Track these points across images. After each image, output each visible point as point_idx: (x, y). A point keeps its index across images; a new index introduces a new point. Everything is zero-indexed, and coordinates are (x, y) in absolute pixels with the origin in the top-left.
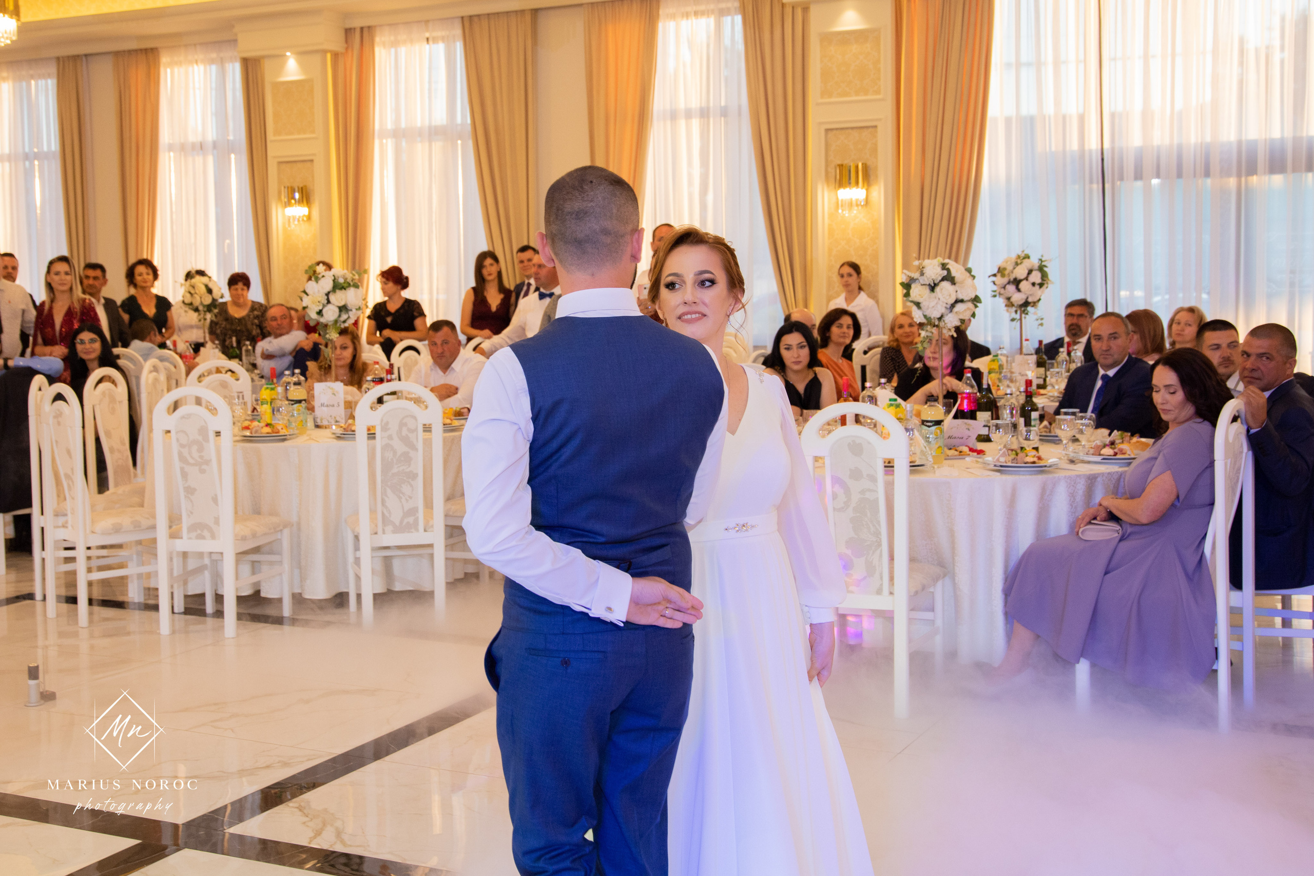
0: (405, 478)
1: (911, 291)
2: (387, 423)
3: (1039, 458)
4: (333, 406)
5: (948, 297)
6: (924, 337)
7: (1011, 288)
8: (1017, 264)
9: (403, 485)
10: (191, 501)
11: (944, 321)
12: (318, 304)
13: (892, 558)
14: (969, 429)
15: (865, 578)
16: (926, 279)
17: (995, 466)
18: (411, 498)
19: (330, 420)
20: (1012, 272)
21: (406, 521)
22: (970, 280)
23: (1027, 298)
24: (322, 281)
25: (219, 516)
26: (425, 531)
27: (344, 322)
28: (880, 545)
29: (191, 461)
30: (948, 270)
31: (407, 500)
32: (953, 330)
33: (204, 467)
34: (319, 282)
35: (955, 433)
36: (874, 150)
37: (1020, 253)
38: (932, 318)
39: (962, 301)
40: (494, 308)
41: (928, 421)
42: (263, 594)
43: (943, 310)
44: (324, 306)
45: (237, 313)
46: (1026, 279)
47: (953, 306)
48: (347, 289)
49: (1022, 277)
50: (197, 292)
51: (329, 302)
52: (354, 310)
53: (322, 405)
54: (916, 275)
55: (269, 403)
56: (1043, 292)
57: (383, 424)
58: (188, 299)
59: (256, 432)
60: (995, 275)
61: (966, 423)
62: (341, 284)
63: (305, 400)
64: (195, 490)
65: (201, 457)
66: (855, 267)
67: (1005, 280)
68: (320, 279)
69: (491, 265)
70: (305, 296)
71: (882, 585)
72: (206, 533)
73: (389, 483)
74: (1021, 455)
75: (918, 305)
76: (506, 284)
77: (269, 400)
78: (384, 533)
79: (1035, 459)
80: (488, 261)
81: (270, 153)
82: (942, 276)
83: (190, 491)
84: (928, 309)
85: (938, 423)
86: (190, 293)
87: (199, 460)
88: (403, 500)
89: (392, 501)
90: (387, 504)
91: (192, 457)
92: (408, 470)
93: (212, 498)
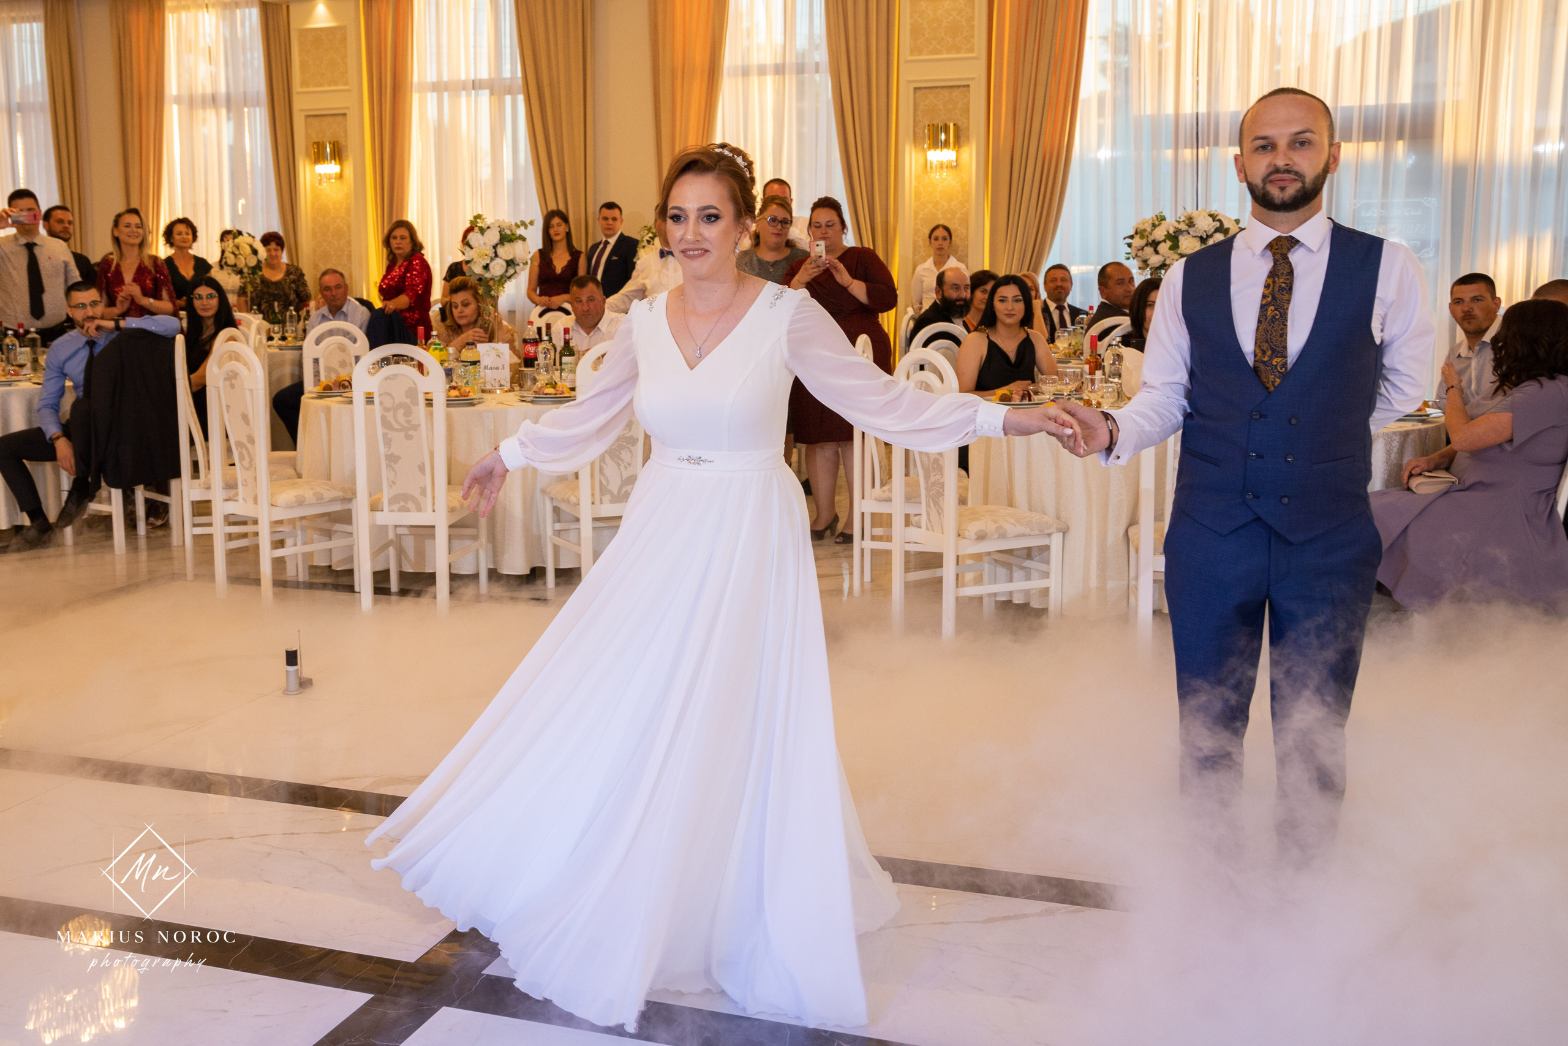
4: (497, 368)
7: (1149, 250)
8: (1154, 226)
9: (622, 452)
12: (487, 257)
18: (629, 464)
19: (493, 383)
20: (1151, 234)
21: (624, 490)
23: (1165, 260)
24: (488, 233)
29: (396, 426)
31: (625, 467)
33: (410, 433)
34: (486, 233)
36: (966, 112)
40: (558, 270)
44: (492, 259)
45: (277, 276)
48: (513, 242)
49: (1161, 239)
51: (496, 255)
53: (486, 368)
60: (1132, 237)
62: (509, 235)
64: (399, 458)
65: (408, 422)
66: (946, 230)
67: (1144, 242)
68: (486, 231)
69: (559, 225)
70: (468, 248)
72: (410, 505)
76: (575, 243)
78: (601, 503)
80: (556, 220)
81: (297, 107)
83: (392, 459)
87: (406, 425)
88: (622, 467)
89: (610, 469)
90: (607, 471)
91: (397, 421)
92: (628, 435)
93: (419, 466)
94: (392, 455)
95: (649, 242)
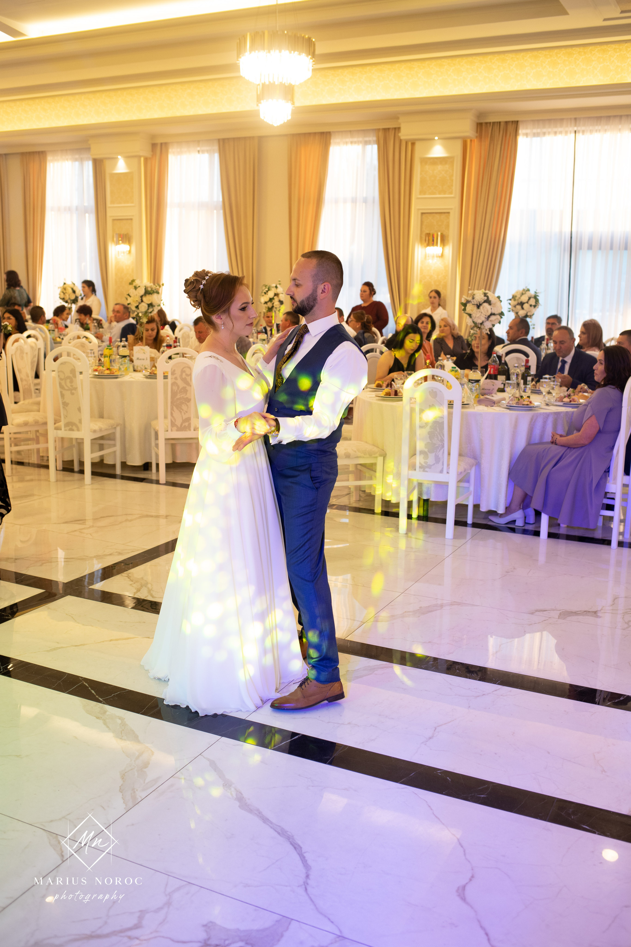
0: (184, 401)
1: (467, 308)
2: (174, 370)
3: (531, 402)
4: (144, 359)
5: (486, 312)
6: (472, 334)
7: (519, 307)
8: (522, 294)
9: (182, 405)
10: (66, 410)
11: (484, 325)
12: (136, 302)
13: (449, 454)
14: (493, 385)
15: (434, 464)
16: (475, 301)
17: (507, 406)
18: (187, 412)
19: (142, 367)
20: (520, 298)
21: (184, 425)
22: (499, 302)
23: (527, 313)
24: (138, 289)
25: (81, 419)
26: (194, 430)
27: (151, 313)
28: (443, 446)
29: (66, 388)
30: (488, 297)
31: (184, 413)
32: (488, 330)
33: (74, 392)
34: (137, 289)
35: (486, 387)
36: (448, 226)
37: (524, 288)
38: (477, 323)
39: (494, 314)
41: (472, 380)
42: (105, 462)
43: (484, 319)
44: (140, 303)
46: (527, 302)
47: (489, 317)
48: (153, 294)
49: (525, 302)
50: (67, 292)
51: (142, 301)
52: (156, 307)
53: (138, 359)
54: (470, 299)
55: (108, 357)
56: (536, 310)
57: (172, 371)
58: (62, 296)
59: (102, 373)
60: (510, 300)
61: (492, 382)
62: (149, 291)
63: (128, 356)
64: (68, 404)
65: (72, 386)
66: (438, 293)
67: (516, 303)
68: (137, 288)
70: (129, 297)
71: (443, 468)
72: (74, 428)
73: (175, 404)
74: (521, 400)
75: (470, 315)
77: (109, 355)
78: (172, 431)
79: (529, 403)
81: (108, 214)
82: (484, 300)
83: (66, 404)
84: (475, 318)
85: (478, 381)
86: (63, 292)
87: (71, 388)
88: (183, 413)
89: (176, 414)
90: (174, 415)
91: (66, 386)
92: (185, 397)
93: (78, 409)
94: (65, 402)
95: (265, 293)
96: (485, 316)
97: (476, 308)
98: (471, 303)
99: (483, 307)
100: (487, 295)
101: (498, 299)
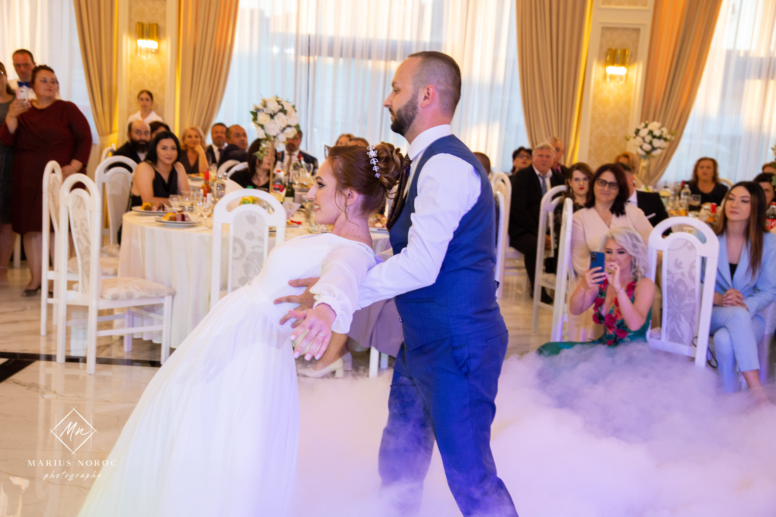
1: (258, 118)
5: (281, 123)
11: (277, 138)
16: (268, 110)
22: (294, 113)
30: (282, 105)
36: (164, 15)
39: (289, 126)
47: (284, 129)
54: (261, 107)
66: (150, 94)
75: (262, 126)
82: (279, 109)
84: (268, 130)
96: (280, 128)
97: (268, 118)
98: (263, 111)
99: (278, 118)
100: (281, 103)
101: (293, 109)
